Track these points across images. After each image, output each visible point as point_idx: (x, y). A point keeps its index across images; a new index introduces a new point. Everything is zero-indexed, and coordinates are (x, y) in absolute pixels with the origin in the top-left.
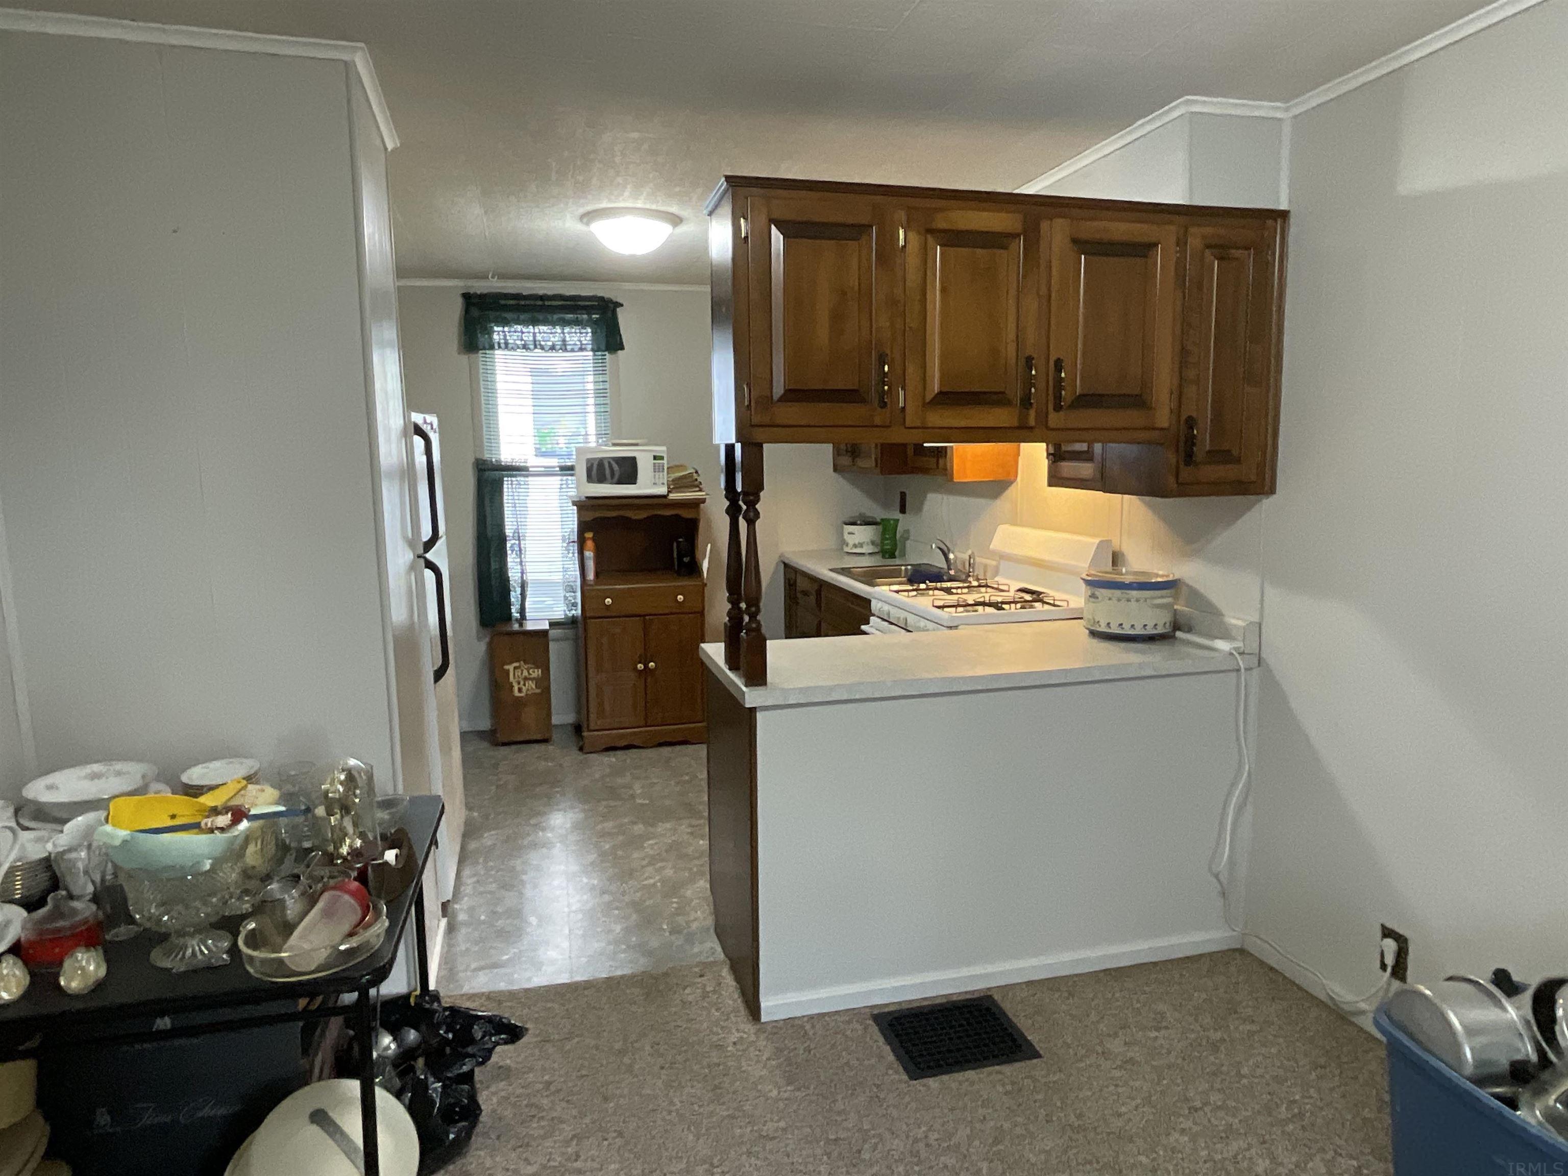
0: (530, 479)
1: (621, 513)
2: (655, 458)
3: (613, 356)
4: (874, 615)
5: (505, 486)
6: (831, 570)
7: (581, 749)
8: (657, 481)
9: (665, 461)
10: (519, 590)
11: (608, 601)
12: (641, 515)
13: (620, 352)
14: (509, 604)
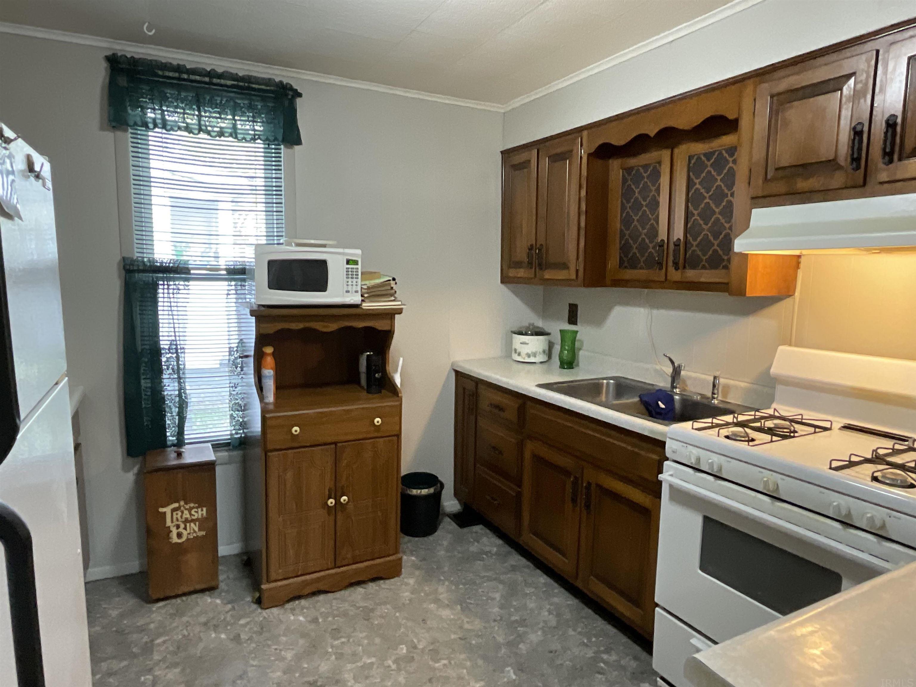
0: (191, 283)
1: (307, 325)
2: (348, 262)
3: (289, 150)
4: (667, 459)
5: (160, 291)
6: (541, 386)
7: (259, 602)
8: (350, 288)
9: (359, 266)
10: (175, 410)
11: (296, 430)
12: (333, 327)
13: (297, 148)
14: (163, 428)
